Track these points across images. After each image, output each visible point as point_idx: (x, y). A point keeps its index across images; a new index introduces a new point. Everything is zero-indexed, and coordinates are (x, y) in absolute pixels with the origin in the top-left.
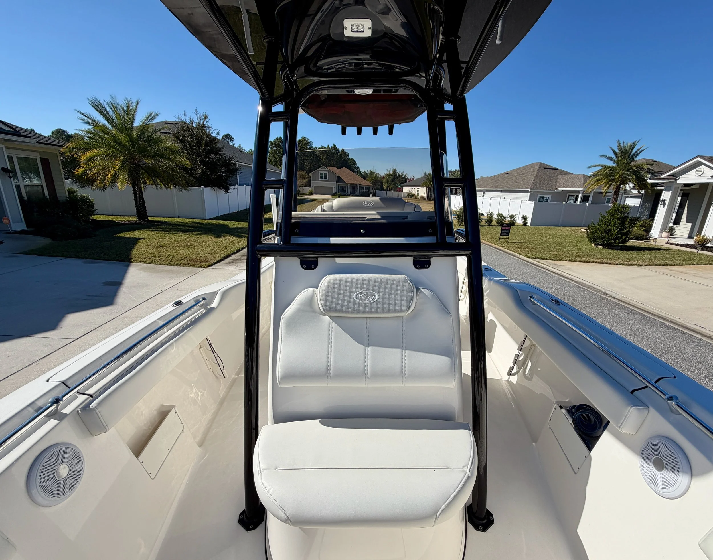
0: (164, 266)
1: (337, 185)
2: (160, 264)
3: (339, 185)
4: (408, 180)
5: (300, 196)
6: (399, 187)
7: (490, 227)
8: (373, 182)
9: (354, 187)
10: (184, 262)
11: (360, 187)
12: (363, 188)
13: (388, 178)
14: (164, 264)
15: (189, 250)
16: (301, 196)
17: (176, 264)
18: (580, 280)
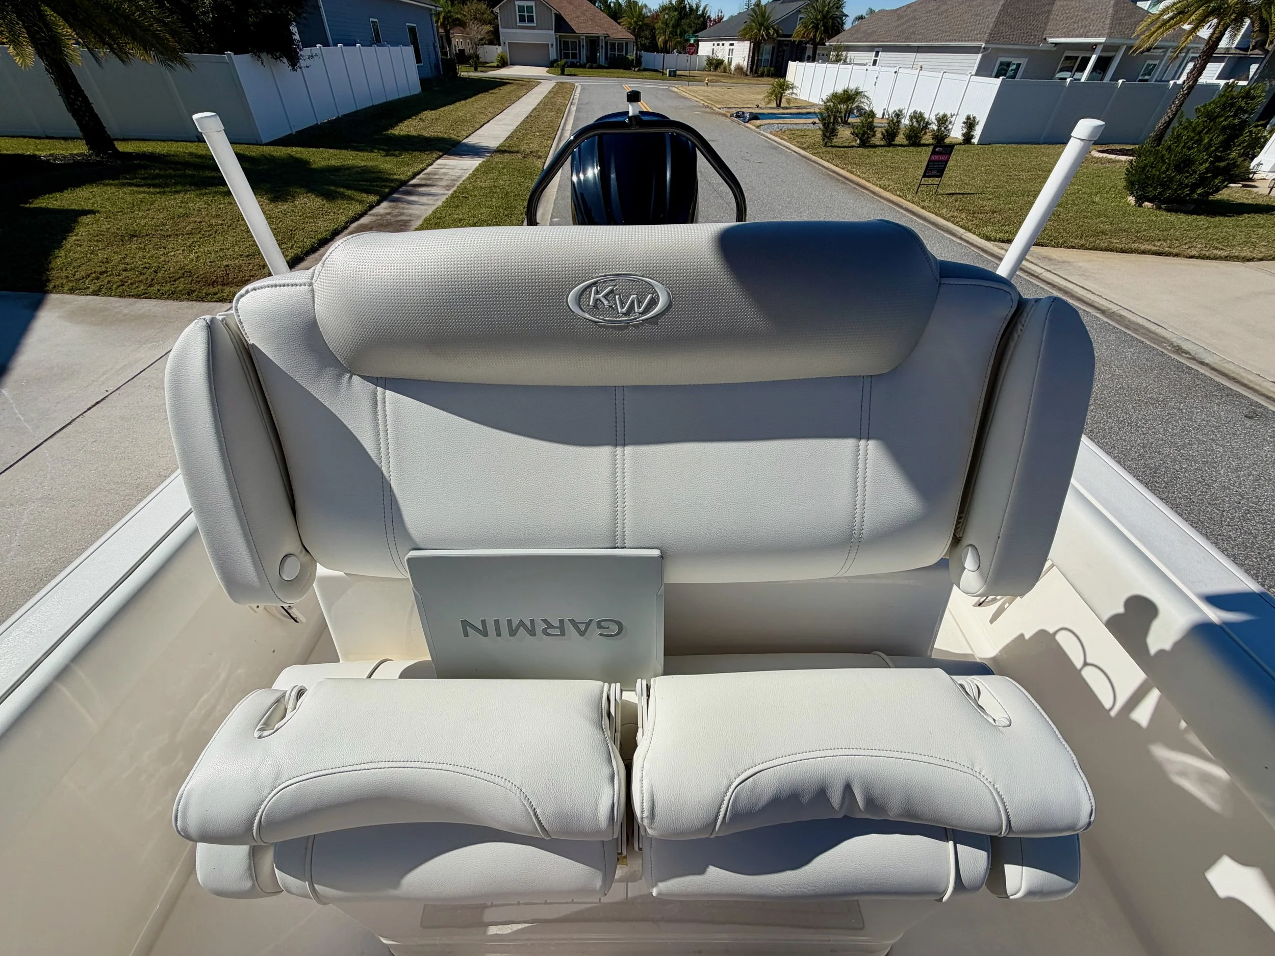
0: (131, 300)
1: (556, 38)
2: (120, 296)
3: (562, 40)
4: (711, 21)
5: (479, 69)
6: (692, 42)
7: (891, 149)
8: (634, 28)
9: (593, 42)
10: (181, 287)
11: (606, 43)
12: (613, 45)
13: (666, 16)
14: (133, 296)
15: (199, 246)
16: (483, 69)
17: (163, 294)
18: (1114, 308)
